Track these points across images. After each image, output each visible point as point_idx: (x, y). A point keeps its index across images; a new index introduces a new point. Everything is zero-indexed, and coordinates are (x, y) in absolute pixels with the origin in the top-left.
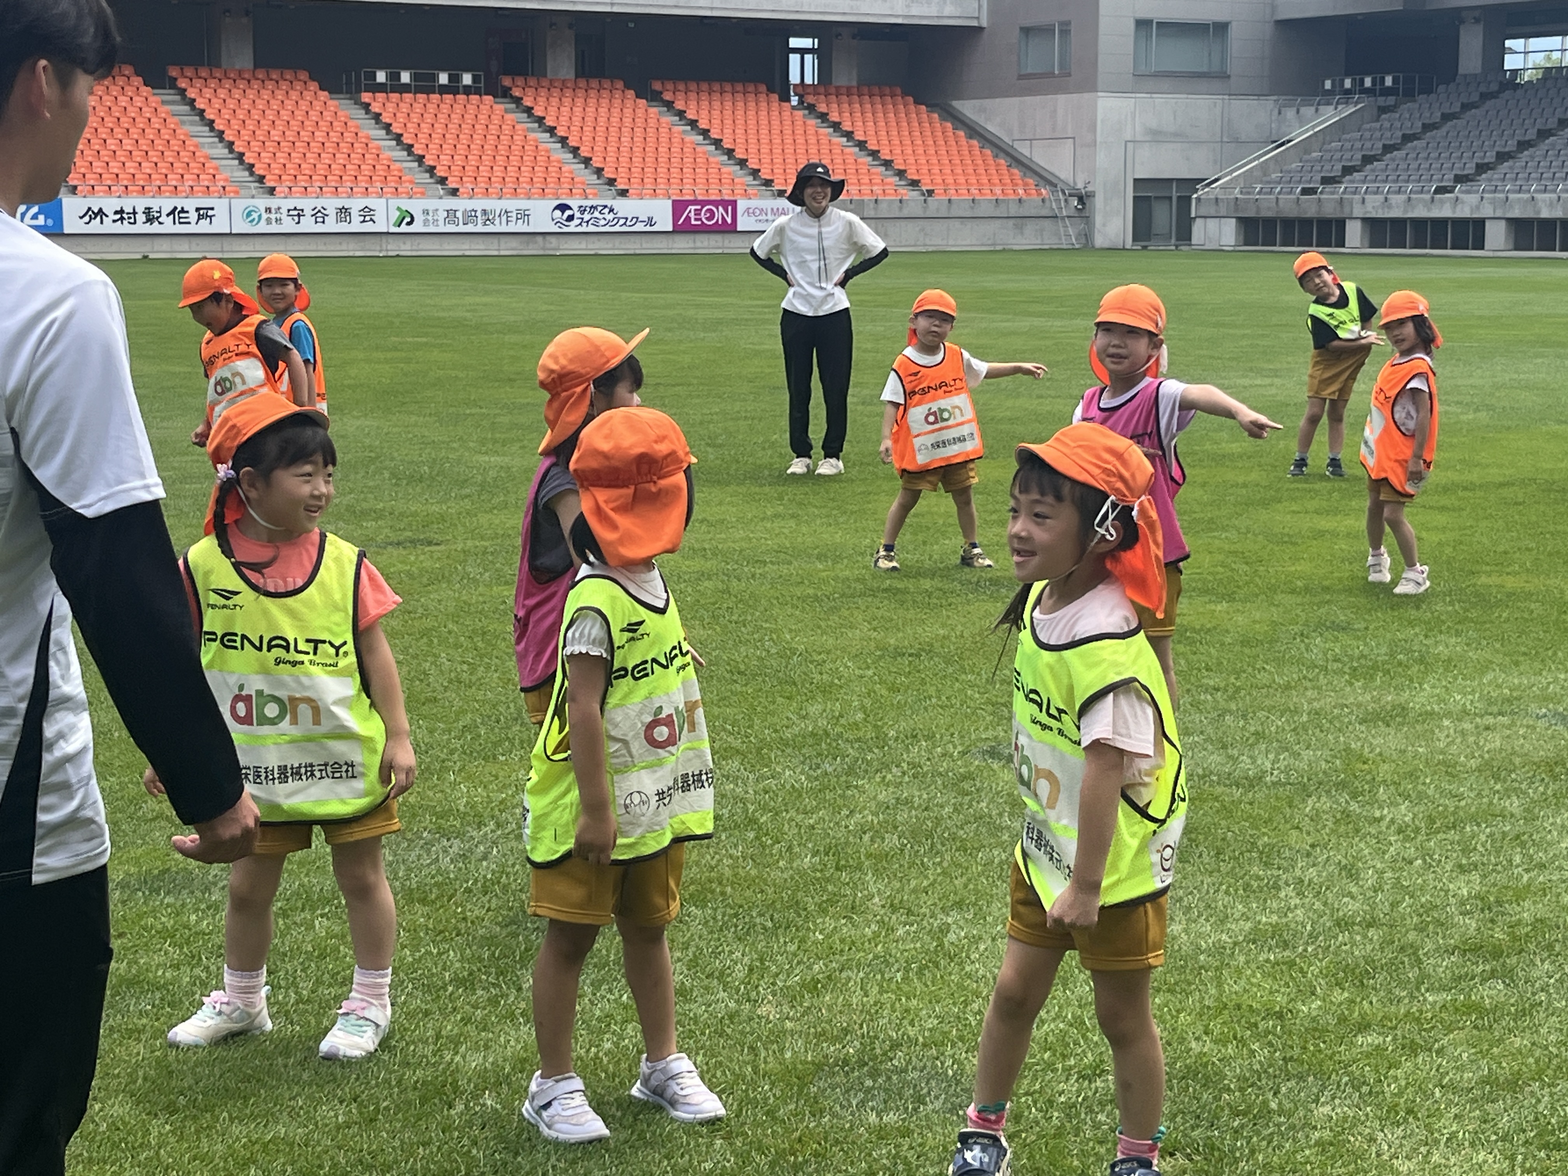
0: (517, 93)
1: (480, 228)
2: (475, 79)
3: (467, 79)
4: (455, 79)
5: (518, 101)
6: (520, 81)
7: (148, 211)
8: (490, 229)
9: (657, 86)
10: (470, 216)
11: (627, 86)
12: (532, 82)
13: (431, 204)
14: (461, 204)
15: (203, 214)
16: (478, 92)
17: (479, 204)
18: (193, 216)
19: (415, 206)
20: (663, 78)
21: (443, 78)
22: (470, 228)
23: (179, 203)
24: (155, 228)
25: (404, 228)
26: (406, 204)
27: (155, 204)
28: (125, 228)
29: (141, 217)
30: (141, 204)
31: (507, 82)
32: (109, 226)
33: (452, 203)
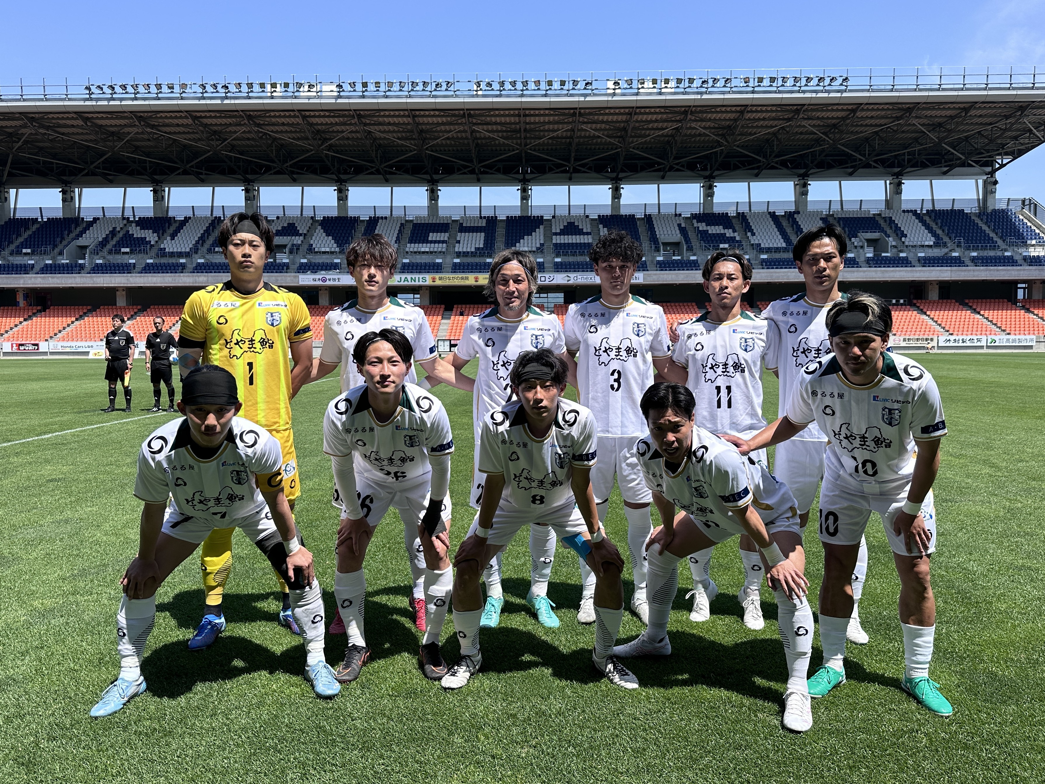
0: (918, 305)
1: (1017, 344)
2: (905, 301)
3: (902, 301)
4: (898, 301)
5: (918, 307)
6: (919, 301)
7: (963, 339)
8: (1021, 344)
9: (967, 301)
10: (1014, 341)
11: (956, 302)
12: (924, 301)
13: (1001, 337)
14: (1011, 337)
15: (979, 340)
16: (905, 305)
17: (1017, 337)
18: (976, 341)
19: (996, 338)
20: (969, 299)
21: (894, 301)
22: (1014, 344)
23: (972, 337)
24: (965, 344)
25: (993, 344)
26: (994, 337)
27: (964, 337)
28: (956, 344)
29: (961, 341)
30: (961, 337)
31: (915, 301)
32: (952, 344)
33: (1008, 337)
